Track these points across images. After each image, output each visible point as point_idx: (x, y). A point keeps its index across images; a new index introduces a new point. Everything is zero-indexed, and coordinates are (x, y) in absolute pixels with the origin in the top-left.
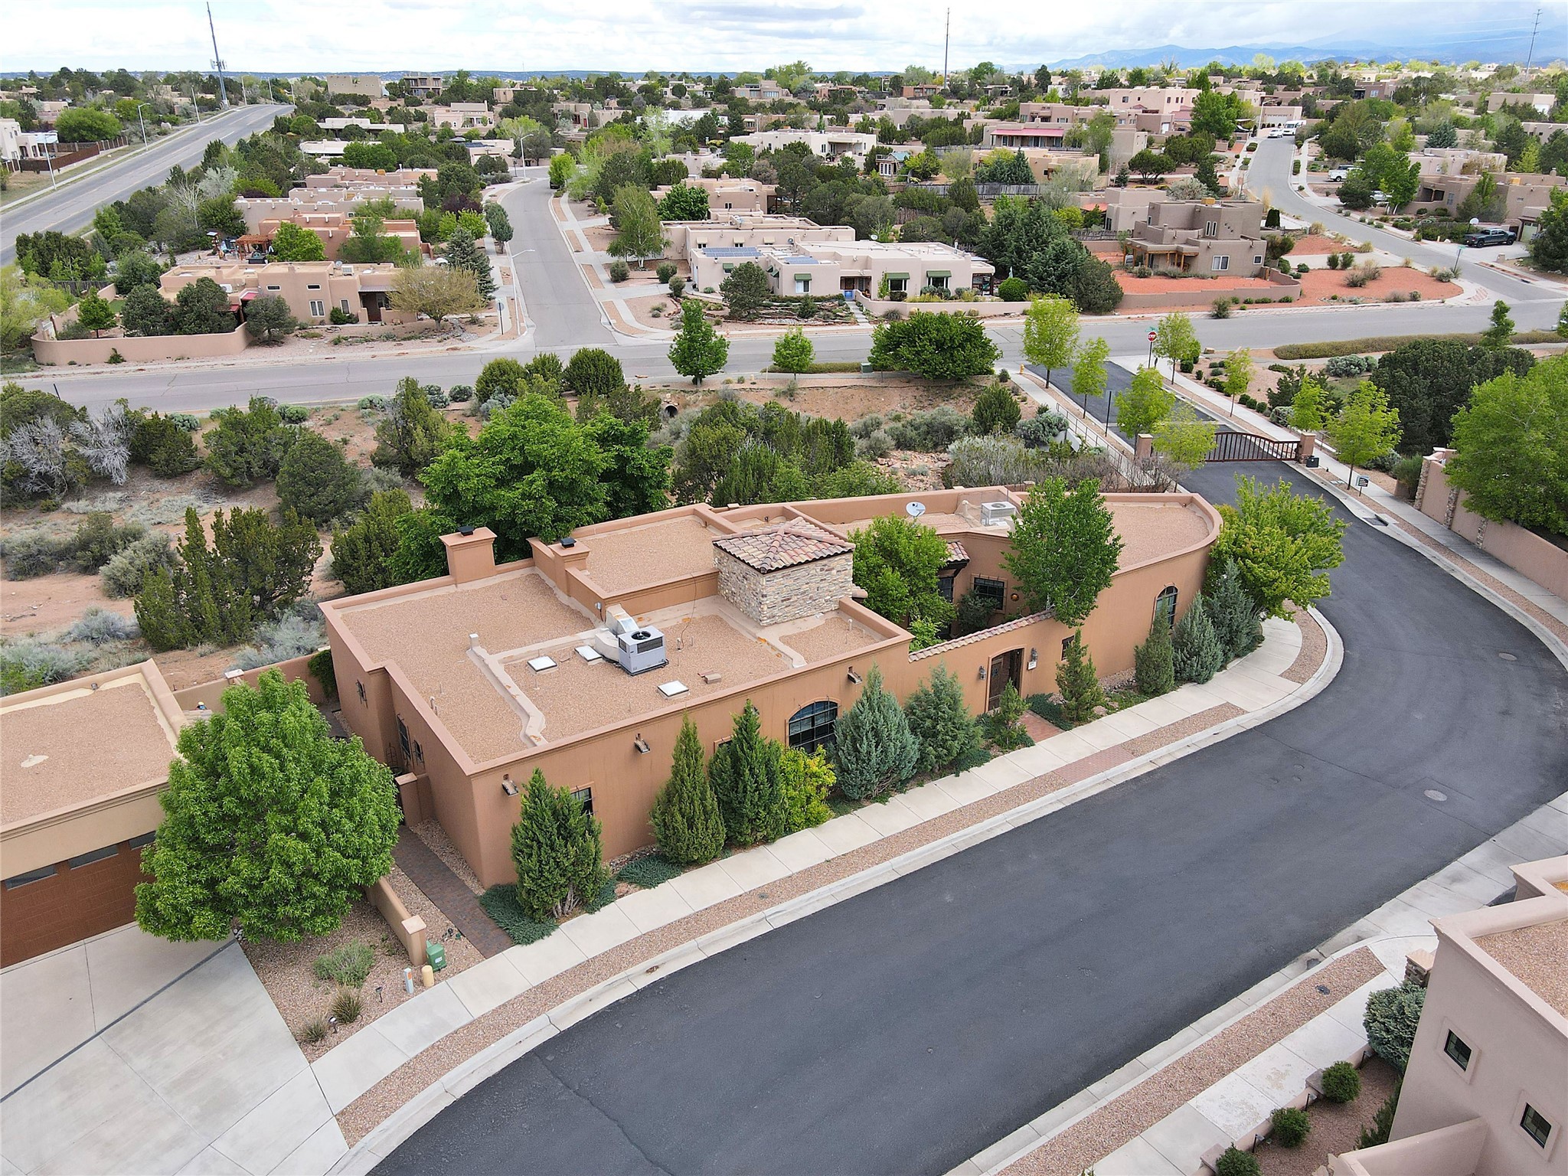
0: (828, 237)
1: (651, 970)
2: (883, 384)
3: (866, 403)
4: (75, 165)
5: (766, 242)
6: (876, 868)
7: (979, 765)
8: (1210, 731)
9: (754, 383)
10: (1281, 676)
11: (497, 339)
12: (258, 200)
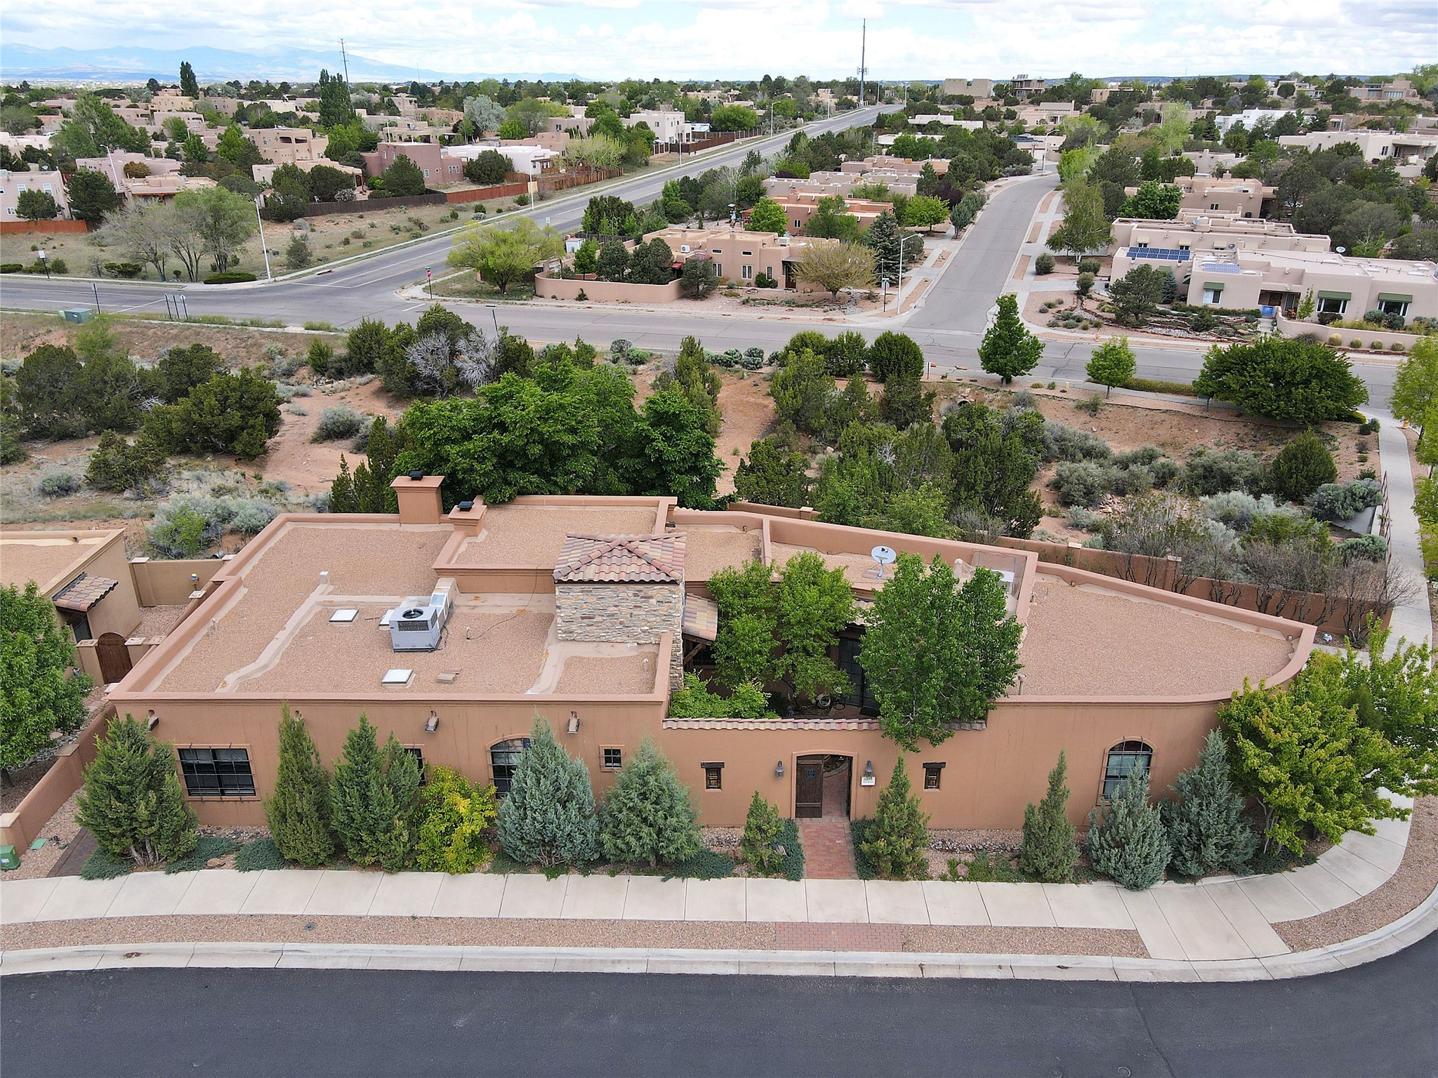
0: (1295, 246)
1: (129, 955)
2: (1205, 414)
3: (1175, 431)
4: (710, 149)
5: (1215, 246)
6: (445, 948)
7: (703, 878)
8: (1054, 960)
9: (1064, 391)
10: (1273, 926)
11: (877, 315)
12: (786, 180)
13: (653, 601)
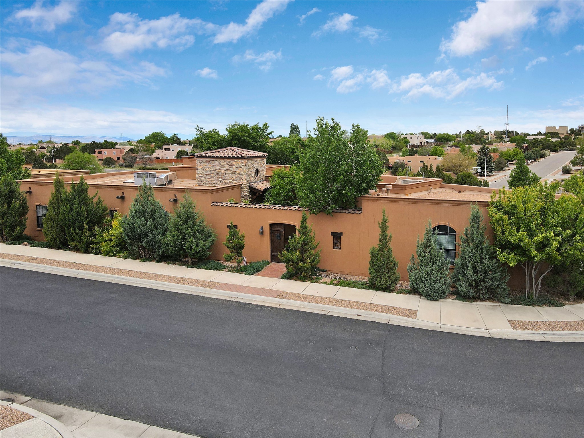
8: (357, 312)
10: (509, 321)
13: (234, 167)
